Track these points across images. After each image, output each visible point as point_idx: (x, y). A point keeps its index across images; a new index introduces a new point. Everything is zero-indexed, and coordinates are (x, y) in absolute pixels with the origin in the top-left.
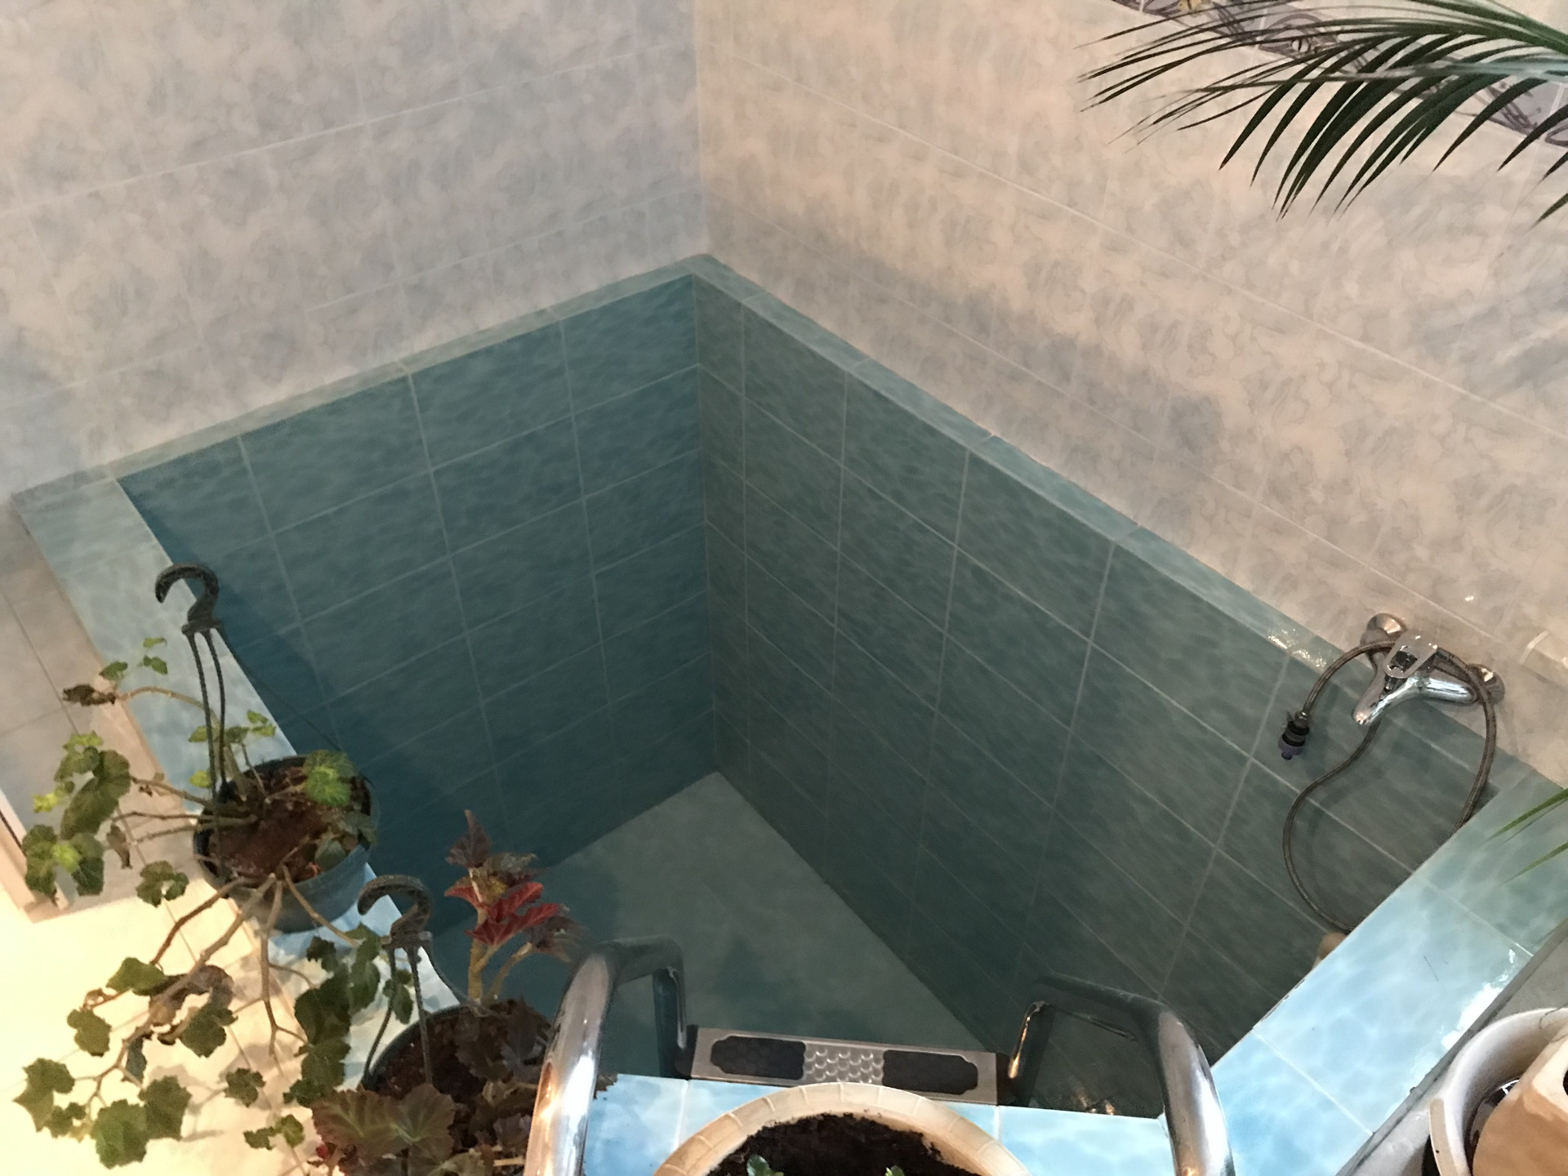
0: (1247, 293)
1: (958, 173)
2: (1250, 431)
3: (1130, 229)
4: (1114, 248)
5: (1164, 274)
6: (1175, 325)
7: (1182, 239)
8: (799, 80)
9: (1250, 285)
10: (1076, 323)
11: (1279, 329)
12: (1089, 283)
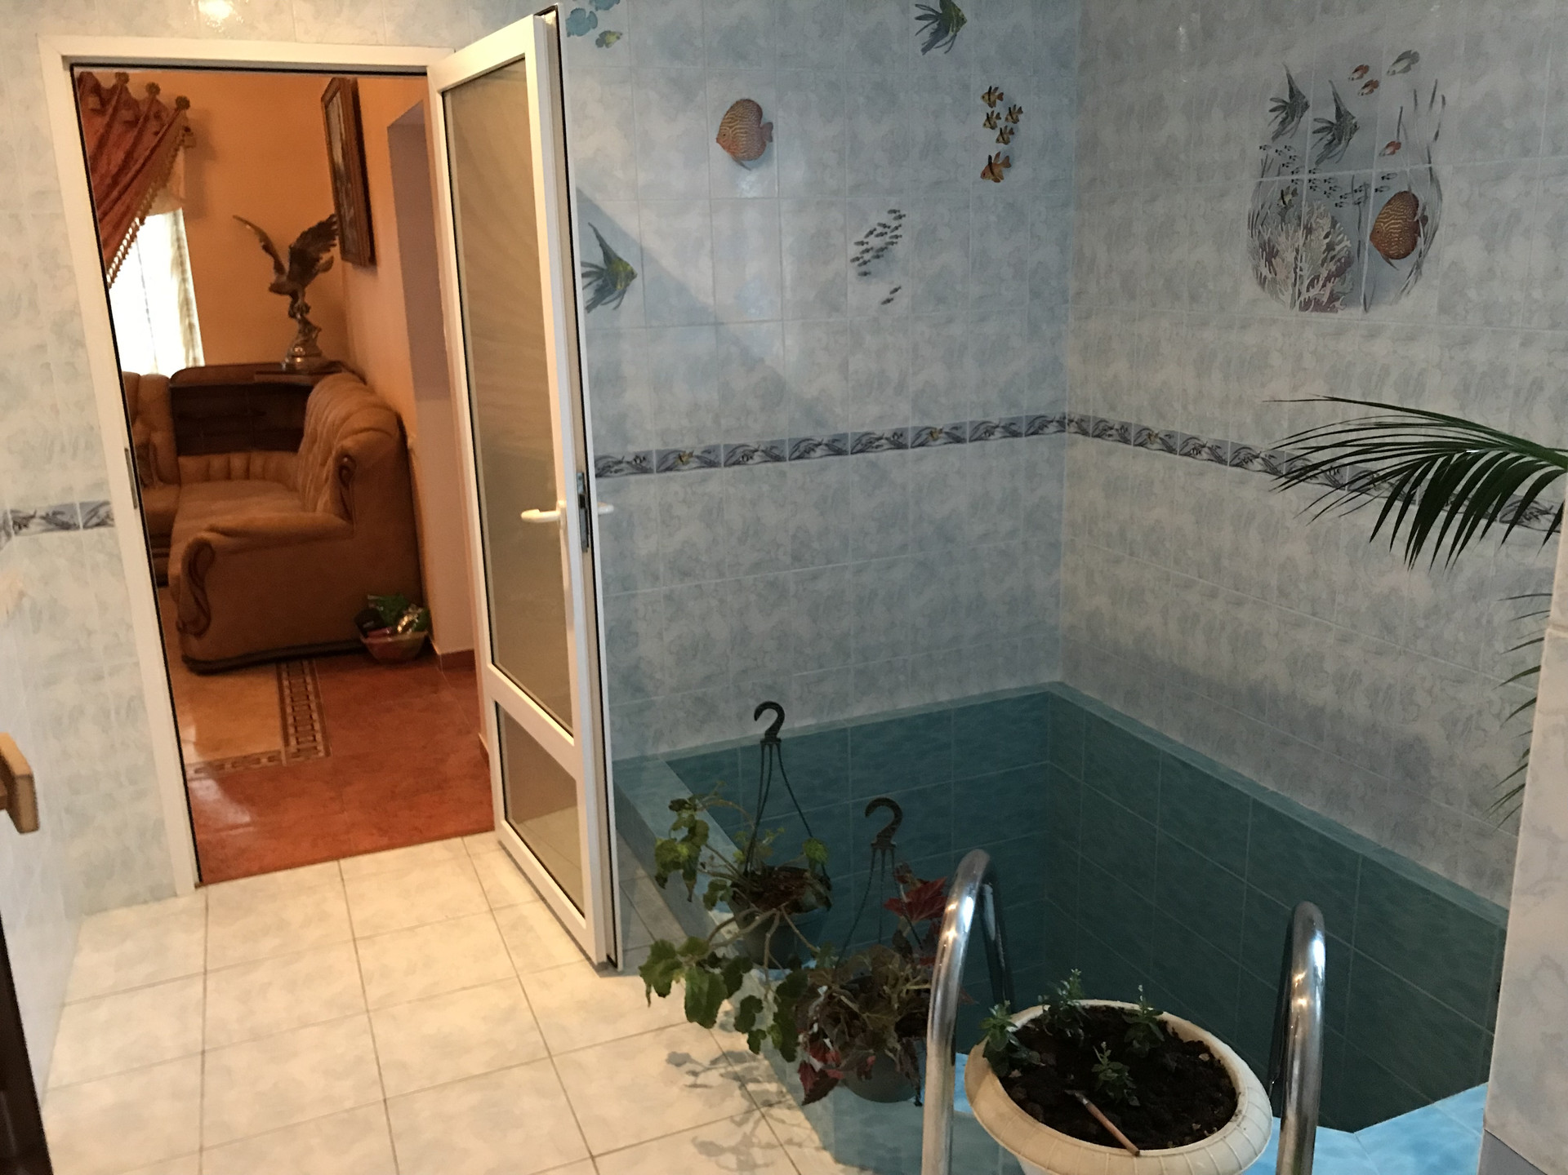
0: (1434, 658)
1: (1239, 603)
2: (1451, 758)
3: (1354, 626)
4: (1345, 640)
5: (1379, 653)
6: (1390, 687)
7: (1388, 628)
8: (1132, 554)
9: (1436, 654)
10: (1323, 695)
11: (1459, 681)
12: (1330, 666)
